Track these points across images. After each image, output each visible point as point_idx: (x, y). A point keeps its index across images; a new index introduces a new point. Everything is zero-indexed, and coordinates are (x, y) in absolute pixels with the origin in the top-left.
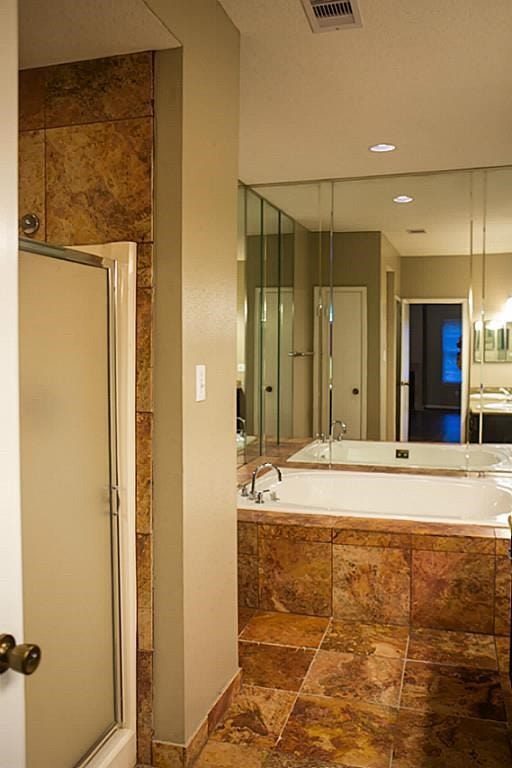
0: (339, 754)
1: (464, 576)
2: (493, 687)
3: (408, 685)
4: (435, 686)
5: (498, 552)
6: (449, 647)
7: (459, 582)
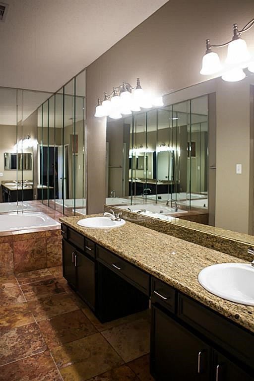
0: (13, 325)
1: (35, 248)
2: (56, 284)
3: (26, 293)
4: (36, 290)
5: (47, 235)
6: (33, 276)
7: (33, 251)
